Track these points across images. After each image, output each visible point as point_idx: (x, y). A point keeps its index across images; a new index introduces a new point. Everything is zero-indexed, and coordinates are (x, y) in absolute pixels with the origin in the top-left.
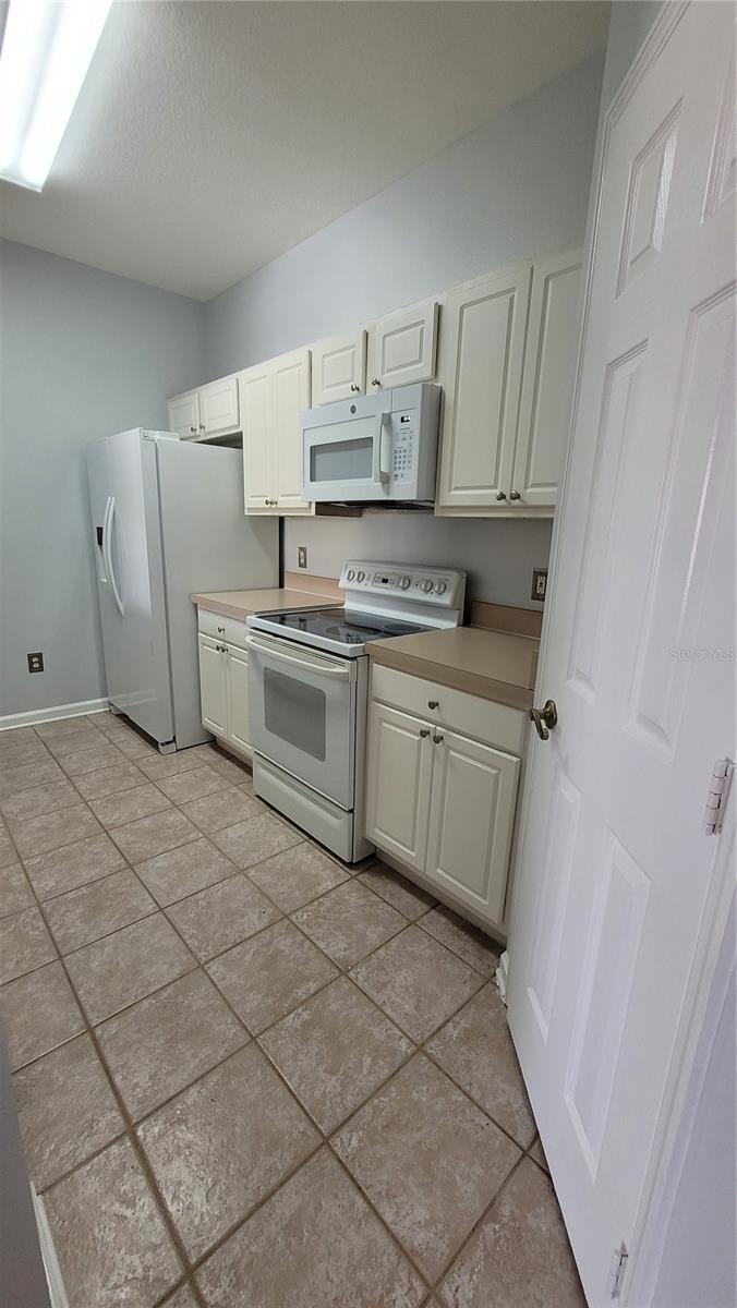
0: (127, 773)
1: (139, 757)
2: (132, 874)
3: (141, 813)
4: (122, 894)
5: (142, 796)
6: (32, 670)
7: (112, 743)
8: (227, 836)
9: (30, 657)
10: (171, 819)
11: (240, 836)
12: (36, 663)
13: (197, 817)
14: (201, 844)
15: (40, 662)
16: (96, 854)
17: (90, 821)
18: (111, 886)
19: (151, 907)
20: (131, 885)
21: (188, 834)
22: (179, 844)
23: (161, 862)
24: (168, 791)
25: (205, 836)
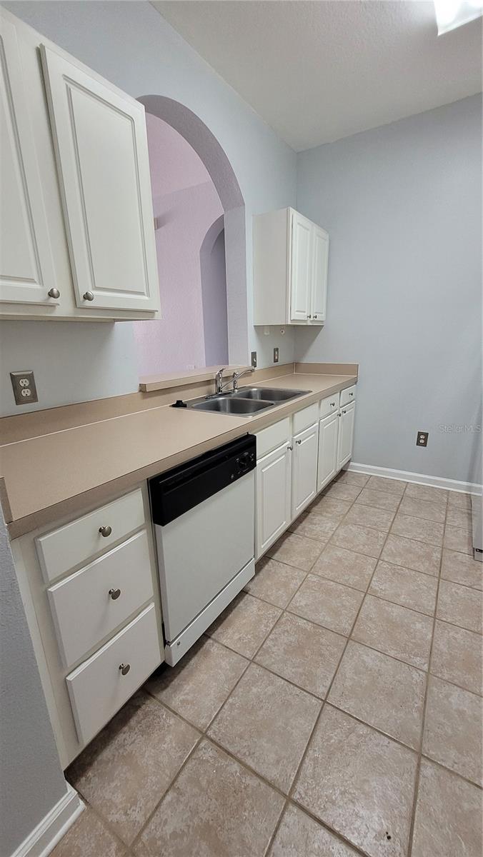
0: (428, 556)
1: (453, 548)
2: (343, 645)
3: (402, 599)
4: (321, 655)
5: (418, 585)
6: (418, 443)
7: (445, 523)
8: (447, 696)
9: (420, 434)
10: (419, 626)
11: (461, 713)
12: (422, 439)
13: (441, 645)
14: (417, 677)
15: (426, 440)
16: (343, 606)
17: (366, 577)
18: (323, 640)
19: (321, 690)
20: (332, 655)
21: (416, 655)
22: (399, 656)
23: (370, 658)
24: (444, 597)
25: (428, 673)
